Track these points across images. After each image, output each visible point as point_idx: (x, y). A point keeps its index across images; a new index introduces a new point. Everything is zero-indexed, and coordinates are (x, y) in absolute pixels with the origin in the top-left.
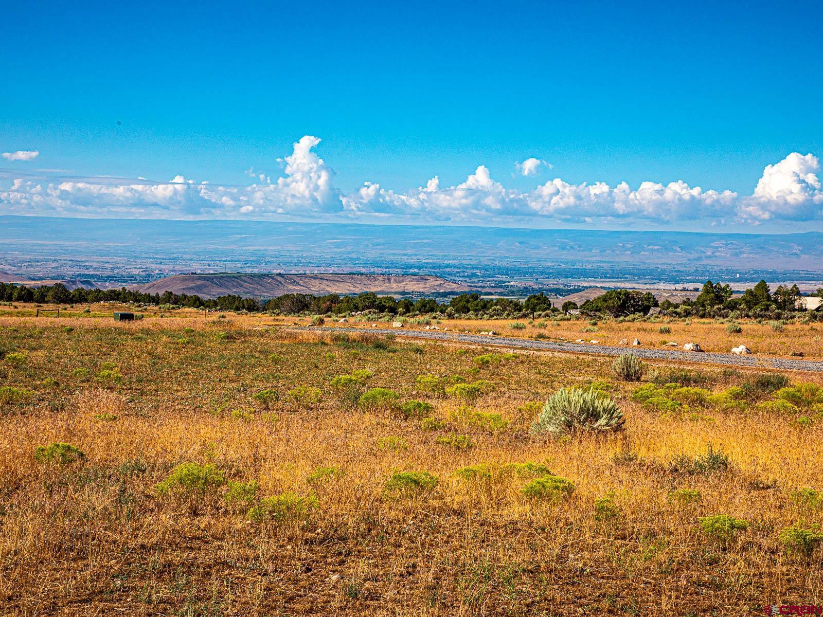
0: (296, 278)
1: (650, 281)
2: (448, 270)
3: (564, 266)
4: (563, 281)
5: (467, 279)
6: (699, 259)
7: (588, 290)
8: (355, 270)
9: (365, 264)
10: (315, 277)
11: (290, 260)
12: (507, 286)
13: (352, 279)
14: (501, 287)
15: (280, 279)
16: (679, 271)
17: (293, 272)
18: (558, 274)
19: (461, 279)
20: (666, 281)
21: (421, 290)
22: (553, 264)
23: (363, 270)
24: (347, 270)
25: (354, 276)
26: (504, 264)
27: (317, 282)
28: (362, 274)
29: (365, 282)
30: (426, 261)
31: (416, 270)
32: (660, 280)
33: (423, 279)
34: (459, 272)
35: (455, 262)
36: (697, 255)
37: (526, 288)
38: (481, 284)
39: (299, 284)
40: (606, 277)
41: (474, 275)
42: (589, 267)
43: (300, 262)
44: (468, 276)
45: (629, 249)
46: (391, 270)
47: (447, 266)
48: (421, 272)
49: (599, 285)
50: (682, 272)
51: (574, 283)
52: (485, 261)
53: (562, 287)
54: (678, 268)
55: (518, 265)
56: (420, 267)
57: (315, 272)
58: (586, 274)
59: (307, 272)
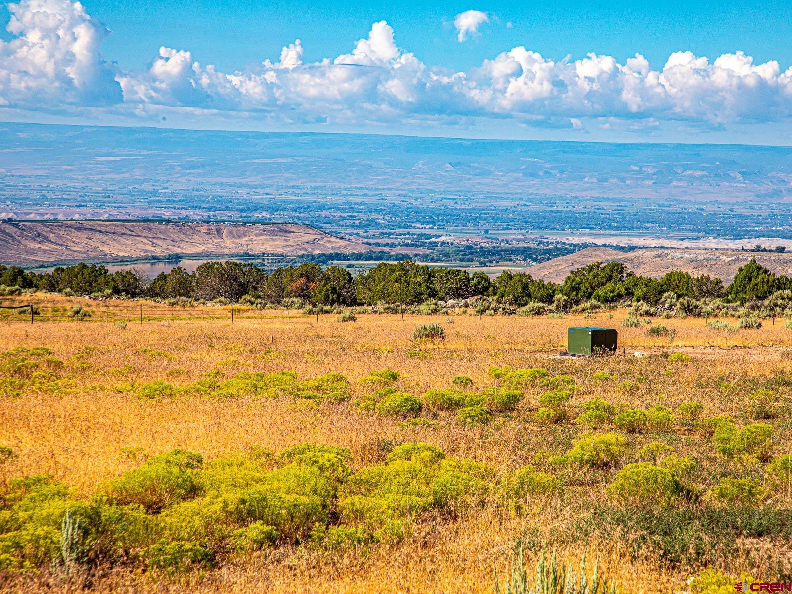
0: (40, 228)
1: (690, 234)
2: (324, 213)
3: (533, 208)
4: (535, 234)
5: (361, 232)
6: (777, 193)
7: (584, 252)
8: (151, 213)
9: (170, 203)
10: (79, 227)
11: (24, 194)
12: (435, 244)
13: (149, 229)
14: (423, 245)
15: (10, 229)
16: (740, 216)
17: (31, 217)
18: (526, 222)
19: (349, 230)
20: (718, 235)
21: (280, 251)
22: (515, 203)
23: (167, 214)
24: (136, 213)
25: (153, 225)
26: (426, 203)
27: (83, 235)
28: (168, 221)
29: (175, 237)
30: (283, 197)
31: (266, 215)
32: (708, 232)
33: (282, 230)
34: (344, 219)
35: (338, 199)
36: (772, 187)
37: (470, 247)
38: (386, 240)
39: (46, 239)
40: (610, 227)
41: (373, 223)
42: (579, 208)
43: (44, 198)
44: (361, 226)
45: (649, 176)
46: (220, 216)
47: (322, 208)
48: (277, 218)
49: (600, 242)
50: (747, 217)
51: (555, 238)
52: (392, 198)
53: (534, 245)
54: (739, 210)
55: (451, 204)
56: (272, 209)
57: (76, 217)
58: (575, 222)
59: (60, 217)
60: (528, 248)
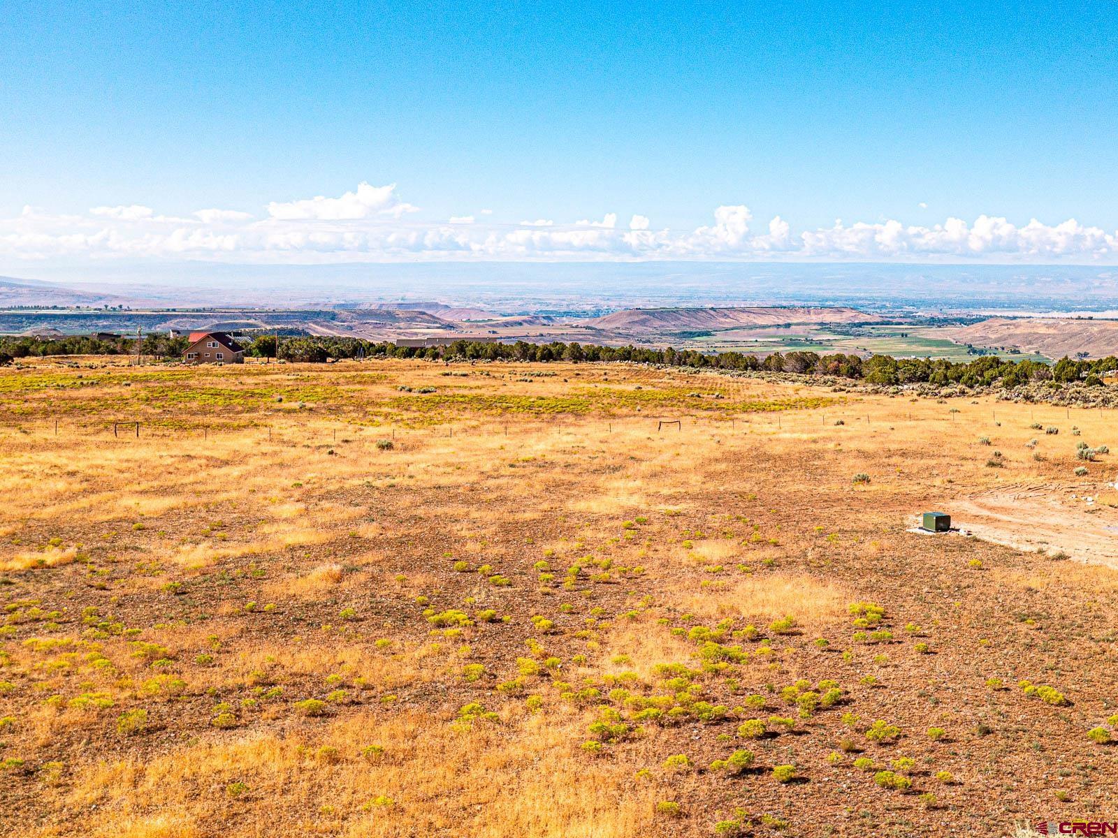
0: (726, 312)
1: (1044, 310)
2: (860, 302)
3: (965, 298)
4: (966, 311)
5: (878, 311)
6: (1088, 289)
7: (991, 320)
8: (777, 303)
9: (786, 298)
10: (743, 311)
11: (719, 295)
12: (915, 317)
13: (776, 311)
14: (909, 317)
15: (712, 312)
16: (1070, 301)
17: (722, 306)
18: (960, 305)
19: (872, 310)
20: (1058, 310)
21: (838, 321)
22: (955, 296)
23: (784, 303)
24: (770, 304)
25: (777, 309)
26: (912, 296)
27: (745, 315)
28: (785, 307)
29: (788, 315)
30: (841, 294)
31: (832, 303)
32: (1054, 309)
33: (839, 310)
34: (869, 304)
35: (867, 295)
36: (1086, 286)
37: (932, 318)
38: (891, 315)
39: (728, 317)
40: (1004, 307)
41: (884, 307)
42: (988, 298)
43: (728, 297)
44: (878, 308)
45: (1023, 281)
46: (809, 304)
47: (860, 299)
48: (837, 305)
49: (998, 315)
50: (1073, 301)
51: (976, 313)
52: (894, 294)
53: (965, 317)
54: (1069, 298)
55: (923, 297)
56: (835, 300)
57: (742, 306)
58: (986, 305)
59: (735, 306)
60: (962, 319)
